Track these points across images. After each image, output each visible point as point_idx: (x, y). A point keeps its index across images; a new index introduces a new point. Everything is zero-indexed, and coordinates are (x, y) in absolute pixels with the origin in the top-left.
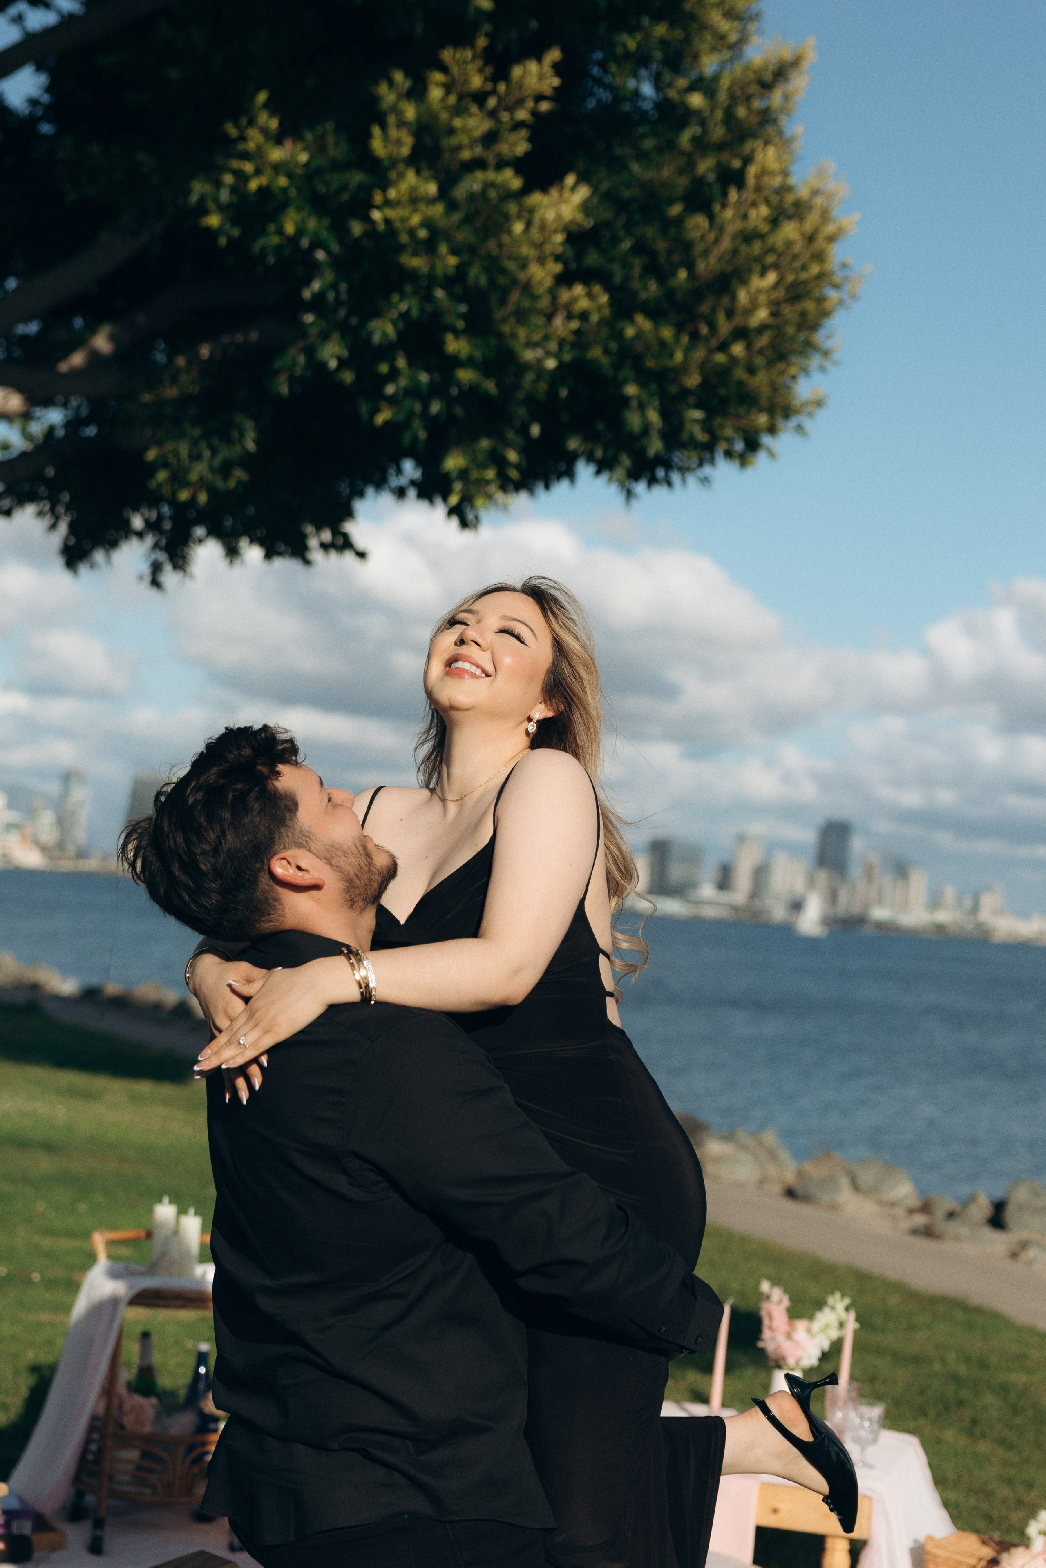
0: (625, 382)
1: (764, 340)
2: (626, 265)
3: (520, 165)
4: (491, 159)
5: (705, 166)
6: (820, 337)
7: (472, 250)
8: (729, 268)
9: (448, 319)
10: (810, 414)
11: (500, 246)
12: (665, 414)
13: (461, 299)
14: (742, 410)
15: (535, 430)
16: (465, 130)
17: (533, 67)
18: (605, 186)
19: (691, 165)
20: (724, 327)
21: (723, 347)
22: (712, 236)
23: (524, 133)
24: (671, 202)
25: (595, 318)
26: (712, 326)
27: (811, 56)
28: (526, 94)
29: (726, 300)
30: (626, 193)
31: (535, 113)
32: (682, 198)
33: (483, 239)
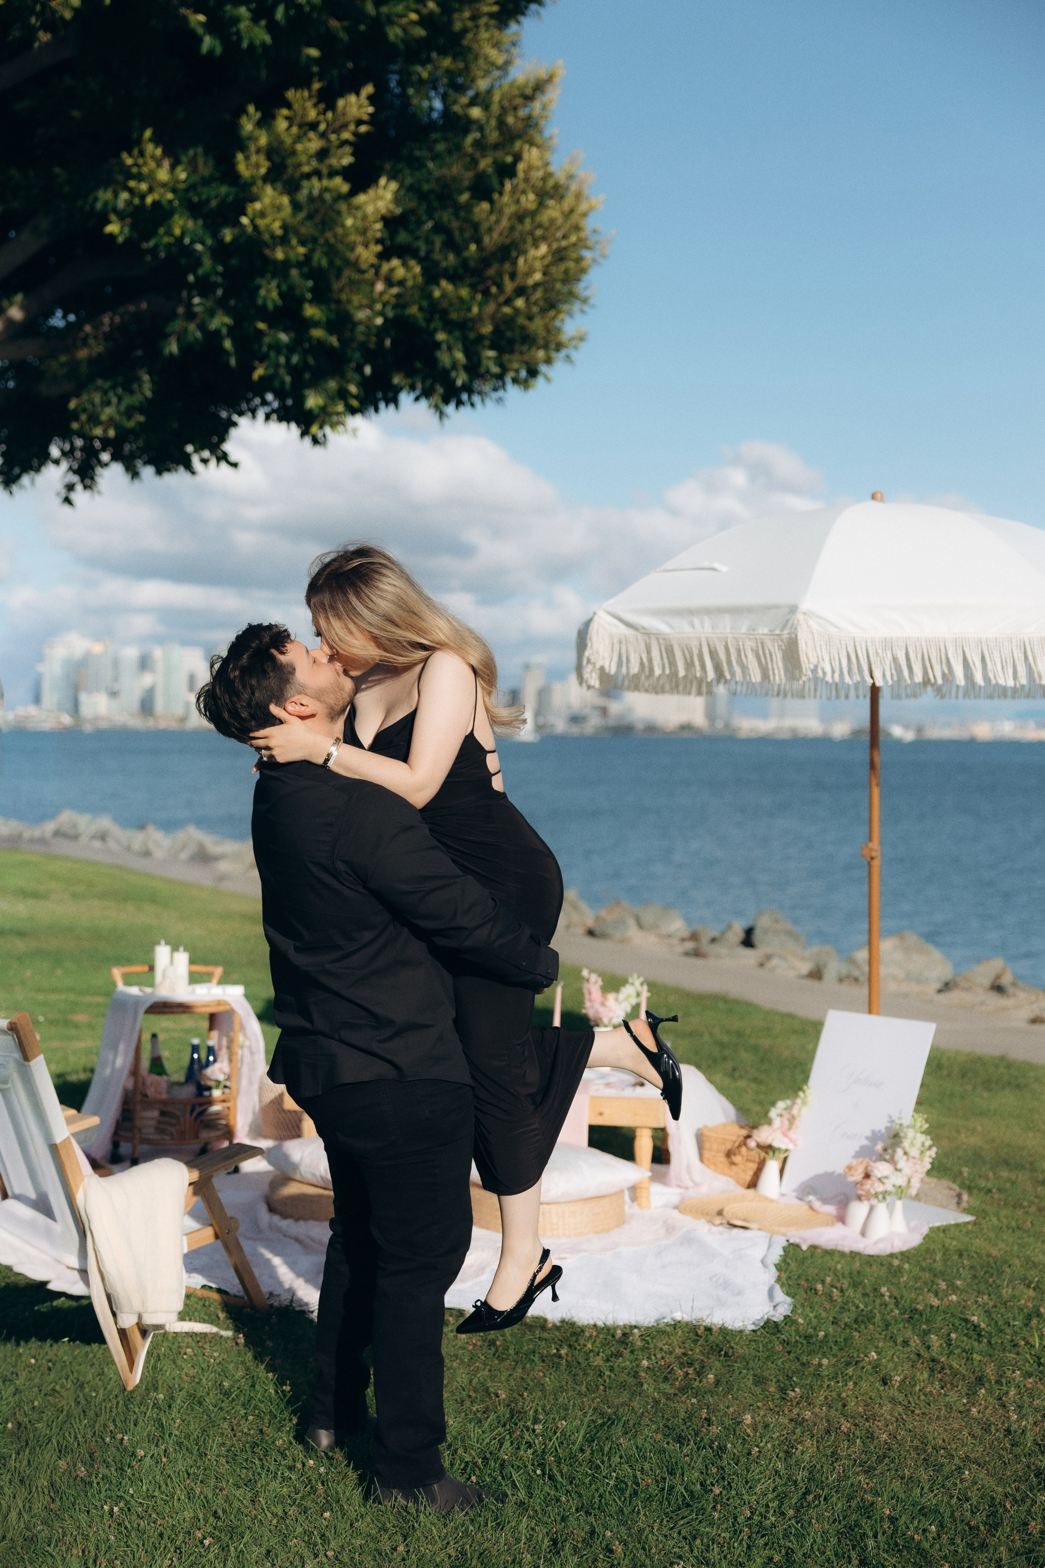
0: (435, 331)
1: (538, 294)
2: (429, 242)
3: (346, 173)
4: (325, 171)
5: (485, 163)
6: (580, 288)
7: (314, 240)
8: (508, 241)
9: (301, 292)
10: (576, 348)
11: (335, 236)
12: (467, 354)
13: (307, 277)
14: (525, 348)
15: (368, 369)
16: (305, 151)
17: (353, 98)
18: (409, 181)
19: (474, 162)
20: (509, 286)
21: (508, 302)
22: (493, 218)
23: (348, 149)
24: (461, 192)
25: (410, 283)
26: (500, 286)
27: (561, 73)
28: (349, 120)
29: (507, 266)
30: (426, 187)
31: (355, 134)
32: (469, 189)
33: (323, 232)
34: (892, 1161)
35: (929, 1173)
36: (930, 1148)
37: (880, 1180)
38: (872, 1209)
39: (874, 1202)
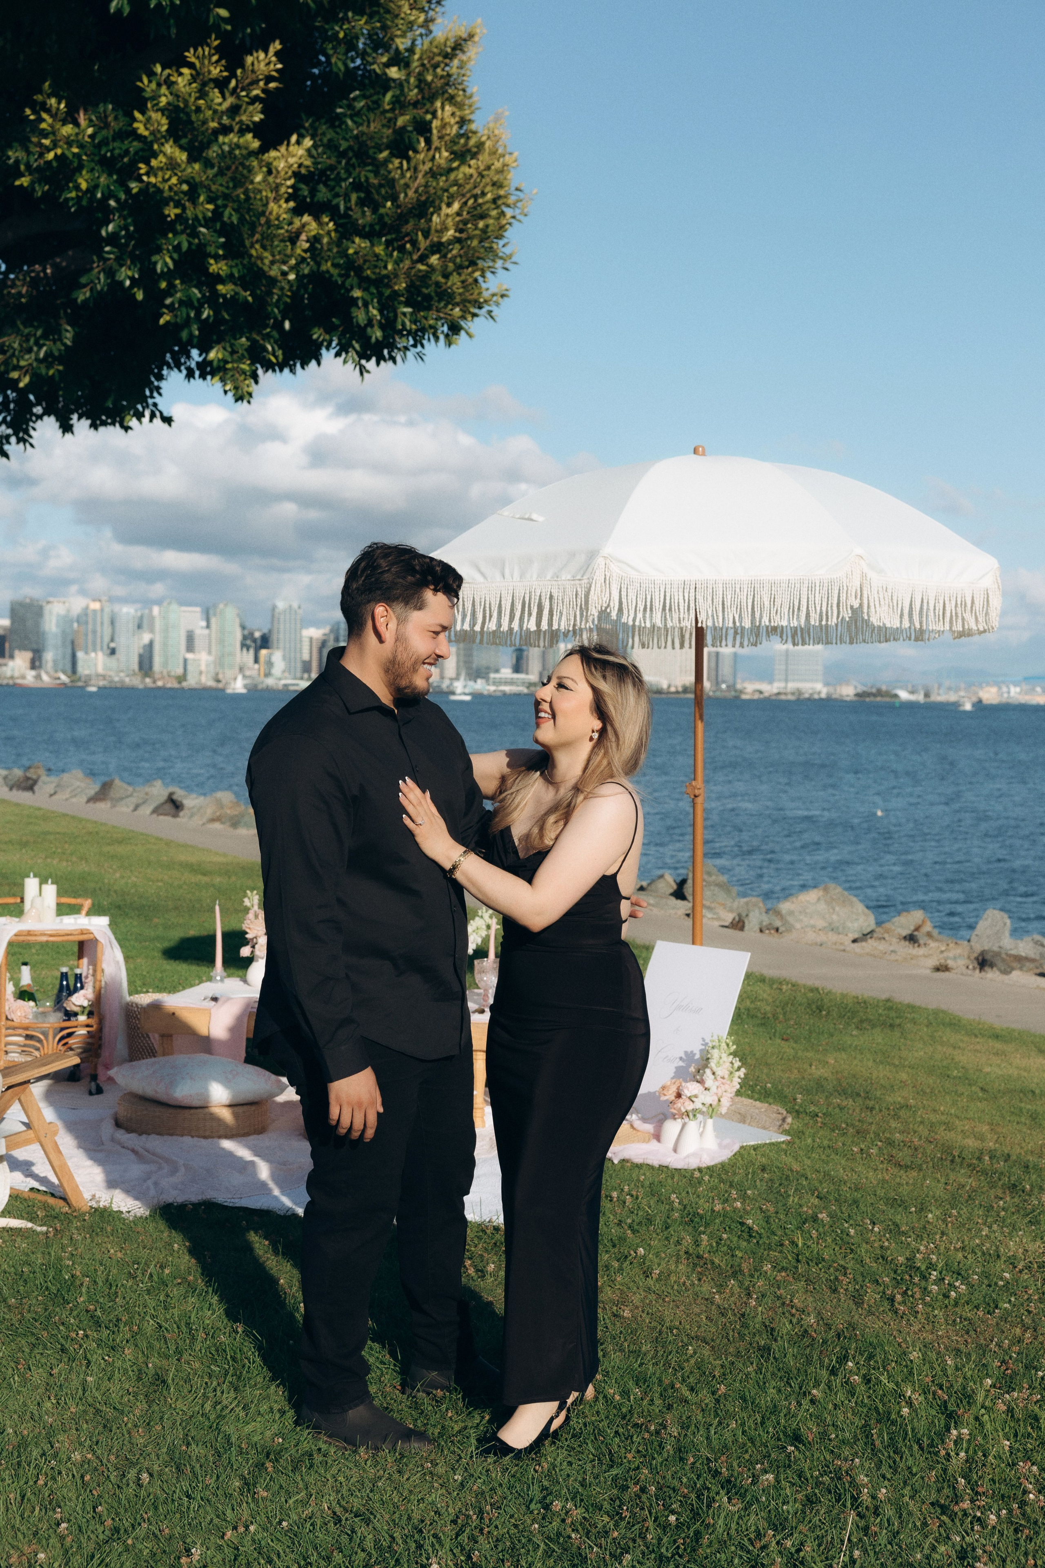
0: (351, 287)
1: (454, 251)
2: (347, 198)
3: (257, 130)
4: (236, 126)
5: (404, 120)
6: (501, 245)
7: (226, 197)
8: (423, 198)
9: (211, 249)
10: (498, 304)
11: (246, 193)
12: (383, 311)
13: (220, 234)
14: (441, 305)
15: (287, 325)
17: (261, 56)
18: (324, 138)
19: (393, 121)
20: (423, 244)
21: (423, 259)
22: (408, 175)
23: (258, 106)
24: (379, 149)
26: (414, 243)
27: (480, 32)
28: (258, 77)
29: (423, 223)
30: (344, 145)
31: (265, 91)
32: (388, 147)
33: (235, 187)
34: (701, 1082)
35: (738, 1093)
36: (739, 1069)
37: (690, 1098)
38: (684, 1125)
39: (687, 1120)
